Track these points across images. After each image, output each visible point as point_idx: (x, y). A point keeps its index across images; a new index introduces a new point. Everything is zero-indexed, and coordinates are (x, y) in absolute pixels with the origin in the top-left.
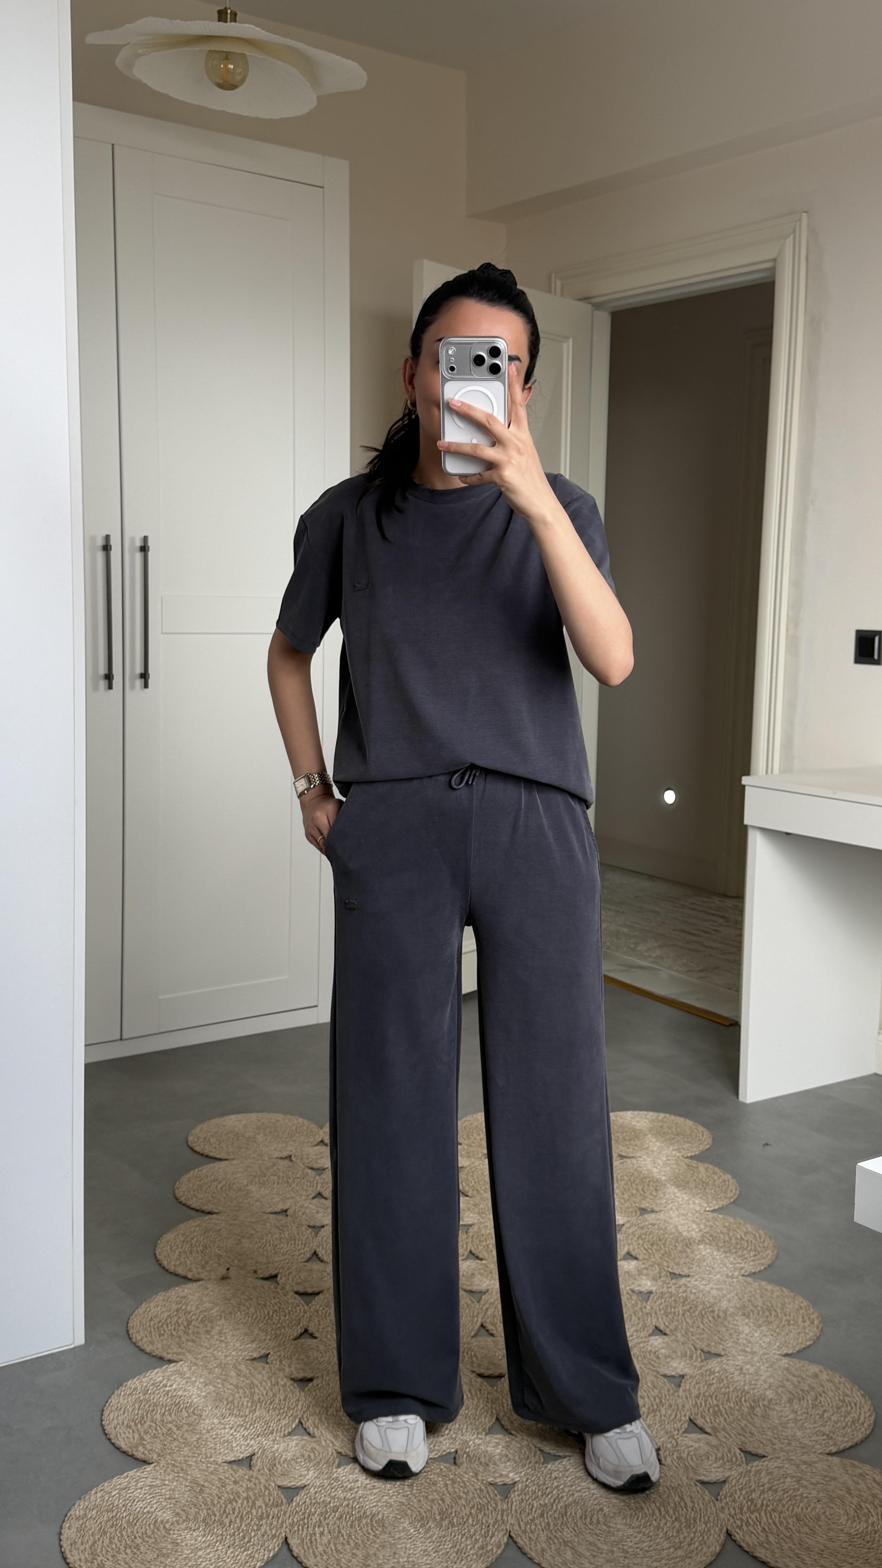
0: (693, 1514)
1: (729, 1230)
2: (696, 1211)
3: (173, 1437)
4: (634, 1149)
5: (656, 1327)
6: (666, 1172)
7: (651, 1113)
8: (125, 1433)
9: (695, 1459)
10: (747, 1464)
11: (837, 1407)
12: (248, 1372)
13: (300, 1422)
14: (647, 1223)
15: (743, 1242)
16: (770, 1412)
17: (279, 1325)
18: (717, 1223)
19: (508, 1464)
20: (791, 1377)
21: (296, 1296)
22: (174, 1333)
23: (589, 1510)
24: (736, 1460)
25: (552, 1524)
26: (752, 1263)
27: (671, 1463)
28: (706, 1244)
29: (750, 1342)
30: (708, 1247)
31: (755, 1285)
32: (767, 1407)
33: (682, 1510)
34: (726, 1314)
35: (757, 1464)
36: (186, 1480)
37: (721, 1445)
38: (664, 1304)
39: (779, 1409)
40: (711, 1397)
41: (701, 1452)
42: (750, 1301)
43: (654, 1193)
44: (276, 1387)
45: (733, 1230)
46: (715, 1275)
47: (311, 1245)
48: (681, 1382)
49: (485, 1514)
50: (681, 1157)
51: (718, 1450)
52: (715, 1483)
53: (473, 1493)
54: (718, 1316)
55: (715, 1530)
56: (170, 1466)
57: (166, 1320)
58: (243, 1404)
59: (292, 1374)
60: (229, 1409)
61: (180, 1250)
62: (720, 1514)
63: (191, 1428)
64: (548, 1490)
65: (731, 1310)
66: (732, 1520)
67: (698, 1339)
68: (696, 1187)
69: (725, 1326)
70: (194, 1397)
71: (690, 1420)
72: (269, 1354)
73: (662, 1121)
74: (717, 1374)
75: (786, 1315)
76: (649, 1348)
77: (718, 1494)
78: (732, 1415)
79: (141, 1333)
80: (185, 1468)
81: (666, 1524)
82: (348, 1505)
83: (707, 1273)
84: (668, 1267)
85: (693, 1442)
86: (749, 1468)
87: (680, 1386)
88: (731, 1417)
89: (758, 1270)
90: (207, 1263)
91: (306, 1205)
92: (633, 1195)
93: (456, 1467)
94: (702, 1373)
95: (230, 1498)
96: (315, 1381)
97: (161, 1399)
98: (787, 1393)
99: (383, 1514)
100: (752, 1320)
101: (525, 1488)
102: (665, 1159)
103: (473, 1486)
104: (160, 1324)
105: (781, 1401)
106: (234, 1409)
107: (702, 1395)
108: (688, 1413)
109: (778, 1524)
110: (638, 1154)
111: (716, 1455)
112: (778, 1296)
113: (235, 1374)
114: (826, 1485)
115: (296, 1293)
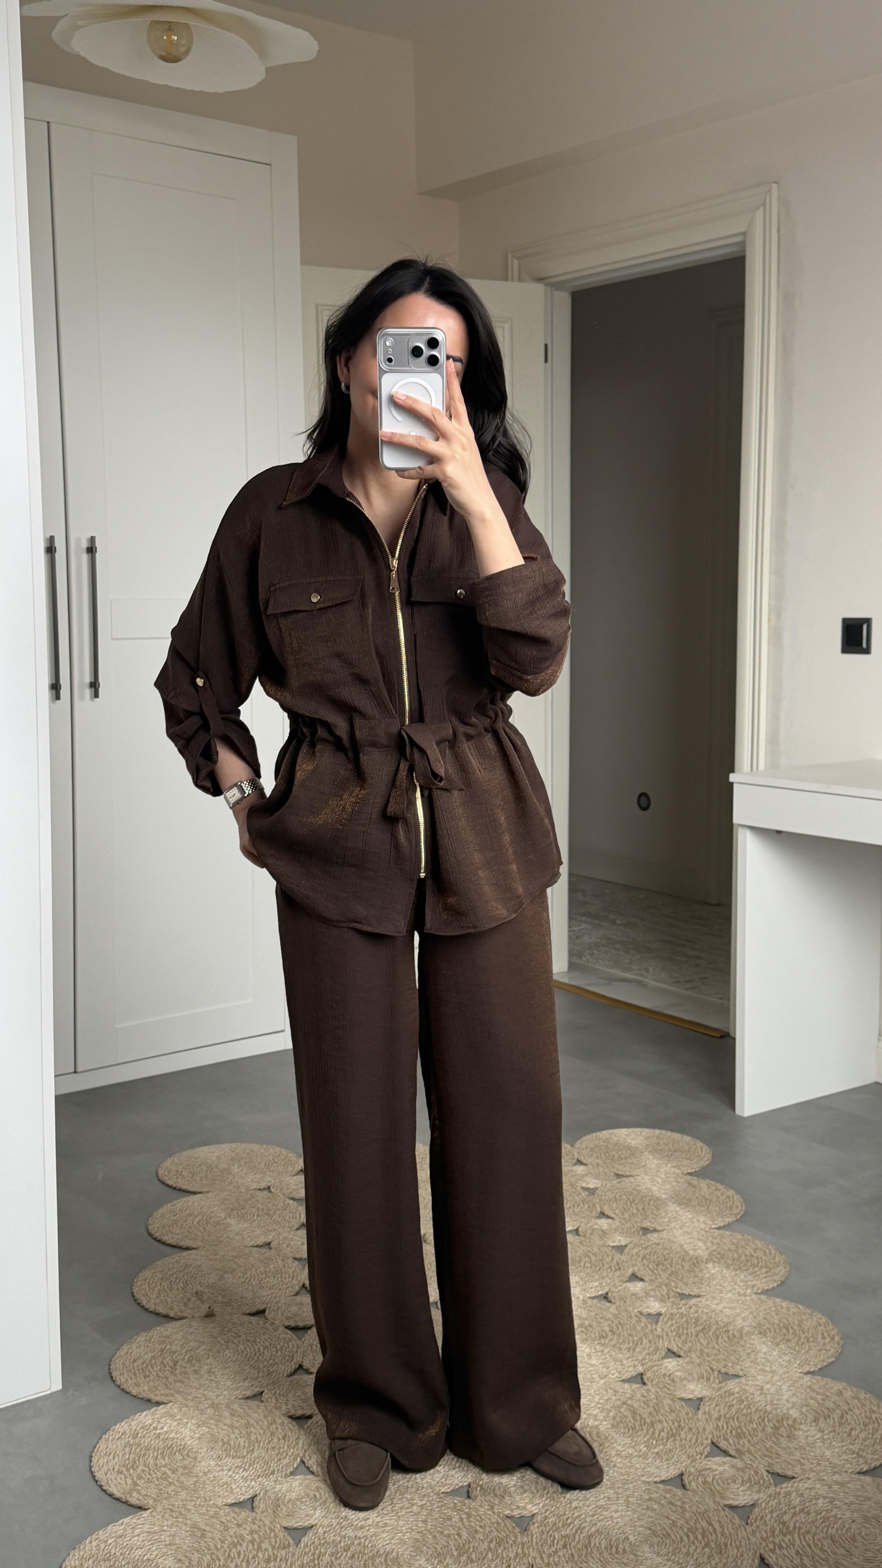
0: (723, 1539)
1: (737, 1247)
2: (702, 1229)
3: (168, 1481)
4: (631, 1168)
5: (669, 1350)
6: (666, 1190)
7: (647, 1130)
8: (116, 1479)
9: (721, 1483)
10: (776, 1486)
11: (864, 1424)
12: (242, 1411)
13: (303, 1462)
14: (650, 1243)
15: (753, 1259)
16: (796, 1432)
17: (271, 1362)
18: (724, 1240)
19: (525, 1495)
20: (814, 1395)
21: (287, 1330)
22: (160, 1374)
23: (614, 1539)
24: (764, 1483)
25: (576, 1555)
26: (764, 1280)
27: (696, 1488)
28: (715, 1262)
29: (768, 1361)
30: (716, 1265)
31: (770, 1302)
32: (792, 1426)
33: (712, 1535)
34: (741, 1334)
35: (786, 1486)
36: (186, 1524)
37: (747, 1467)
38: (675, 1326)
39: (805, 1429)
40: (733, 1419)
41: (727, 1475)
42: (765, 1319)
43: (655, 1212)
44: (274, 1426)
45: (742, 1247)
46: (727, 1294)
47: (299, 1278)
48: (700, 1405)
49: (505, 1548)
50: (680, 1174)
51: (744, 1472)
52: (743, 1506)
53: (490, 1527)
54: (734, 1336)
55: (748, 1555)
56: (168, 1512)
57: (151, 1360)
58: (239, 1444)
59: (290, 1412)
60: (225, 1450)
61: (159, 1287)
62: (751, 1537)
63: (186, 1471)
64: (569, 1521)
65: (747, 1329)
66: (764, 1544)
67: (713, 1360)
68: (699, 1205)
69: (742, 1346)
70: (187, 1439)
71: (713, 1443)
72: (262, 1392)
73: (658, 1138)
74: (737, 1395)
75: (804, 1333)
76: (663, 1372)
77: (748, 1518)
78: (756, 1436)
79: (126, 1375)
80: (183, 1512)
81: (695, 1550)
82: (359, 1544)
83: (718, 1292)
84: (676, 1287)
85: (719, 1465)
86: (778, 1490)
87: (699, 1409)
88: (754, 1437)
89: (770, 1288)
90: (189, 1300)
91: (290, 1237)
92: (633, 1214)
93: (471, 1501)
94: (721, 1395)
95: (234, 1542)
96: (314, 1418)
97: (152, 1442)
98: (811, 1412)
99: (398, 1552)
100: (768, 1338)
101: (545, 1520)
102: (664, 1177)
103: (489, 1519)
104: (145, 1365)
105: (806, 1420)
106: (230, 1450)
107: (722, 1418)
108: (710, 1437)
109: (812, 1546)
110: (635, 1173)
111: (743, 1477)
112: (794, 1313)
113: (228, 1415)
114: (861, 1504)
115: (287, 1327)
